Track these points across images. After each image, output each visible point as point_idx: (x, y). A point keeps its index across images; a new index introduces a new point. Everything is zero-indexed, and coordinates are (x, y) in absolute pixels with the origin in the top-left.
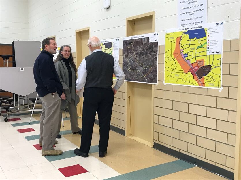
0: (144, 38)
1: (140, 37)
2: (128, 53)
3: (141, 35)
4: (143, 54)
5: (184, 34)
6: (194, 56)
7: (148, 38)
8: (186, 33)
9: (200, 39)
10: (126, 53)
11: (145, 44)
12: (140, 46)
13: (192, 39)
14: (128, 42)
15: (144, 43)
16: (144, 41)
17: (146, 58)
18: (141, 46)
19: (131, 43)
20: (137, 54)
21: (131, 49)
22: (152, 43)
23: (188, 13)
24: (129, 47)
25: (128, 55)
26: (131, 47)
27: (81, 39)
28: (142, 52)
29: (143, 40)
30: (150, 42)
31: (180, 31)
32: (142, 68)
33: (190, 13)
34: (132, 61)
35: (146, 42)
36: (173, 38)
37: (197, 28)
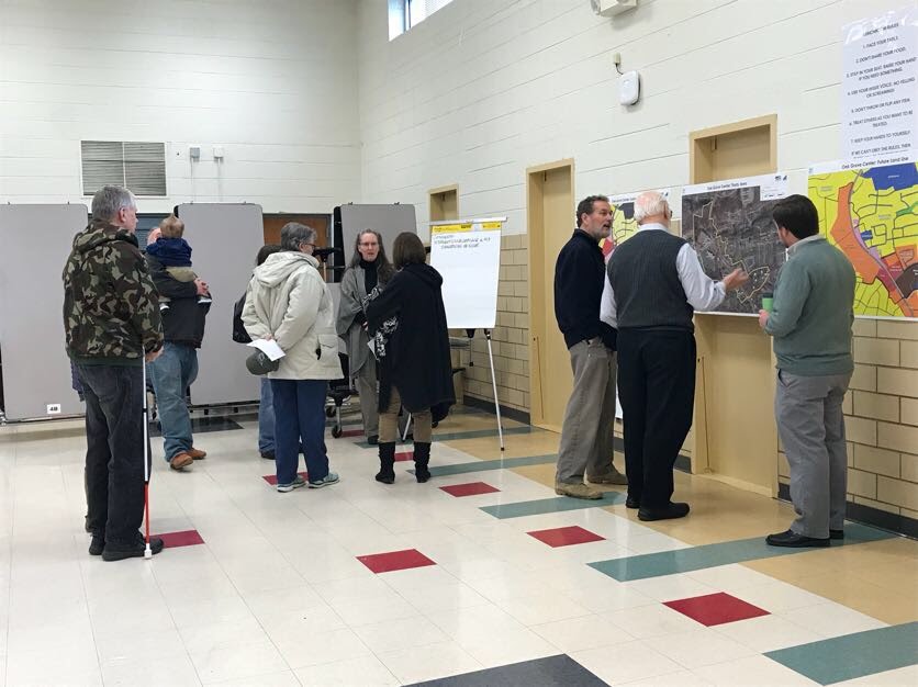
0: (746, 189)
1: (733, 185)
2: (698, 231)
4: (744, 235)
5: (861, 178)
6: (889, 236)
7: (757, 190)
8: (866, 175)
9: (905, 191)
11: (750, 205)
12: (732, 212)
13: (881, 192)
14: (697, 198)
15: (745, 202)
16: (746, 197)
17: (751, 245)
18: (738, 212)
19: (706, 202)
20: (724, 233)
21: (705, 220)
23: (871, 120)
24: (699, 213)
26: (706, 214)
27: (543, 192)
28: (741, 227)
29: (742, 194)
30: (763, 198)
31: (850, 169)
33: (875, 122)
34: (710, 255)
35: (750, 200)
36: (829, 188)
37: (894, 161)
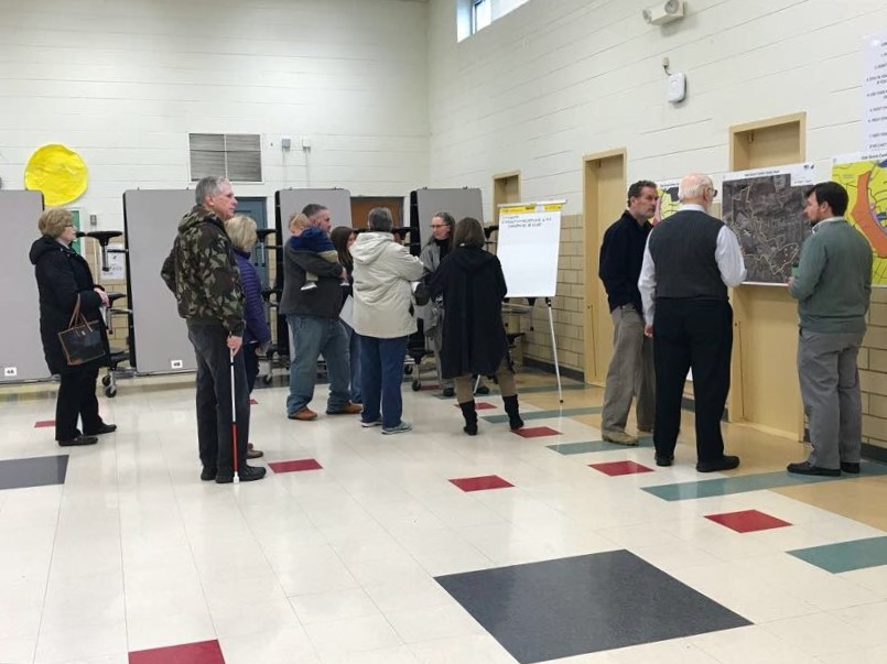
0: (778, 176)
1: (768, 173)
2: (736, 212)
3: (768, 169)
4: (777, 216)
5: (877, 168)
7: (788, 177)
8: (882, 165)
10: (732, 213)
11: (783, 190)
12: (767, 195)
14: (735, 184)
15: (778, 187)
16: (778, 183)
17: (783, 224)
19: (744, 187)
20: (759, 214)
21: (743, 203)
22: (800, 188)
24: (738, 197)
25: (735, 219)
26: (744, 198)
28: (774, 209)
29: (776, 180)
30: (793, 184)
31: (869, 159)
32: (773, 249)
34: (747, 233)
35: (782, 186)
36: (850, 176)
